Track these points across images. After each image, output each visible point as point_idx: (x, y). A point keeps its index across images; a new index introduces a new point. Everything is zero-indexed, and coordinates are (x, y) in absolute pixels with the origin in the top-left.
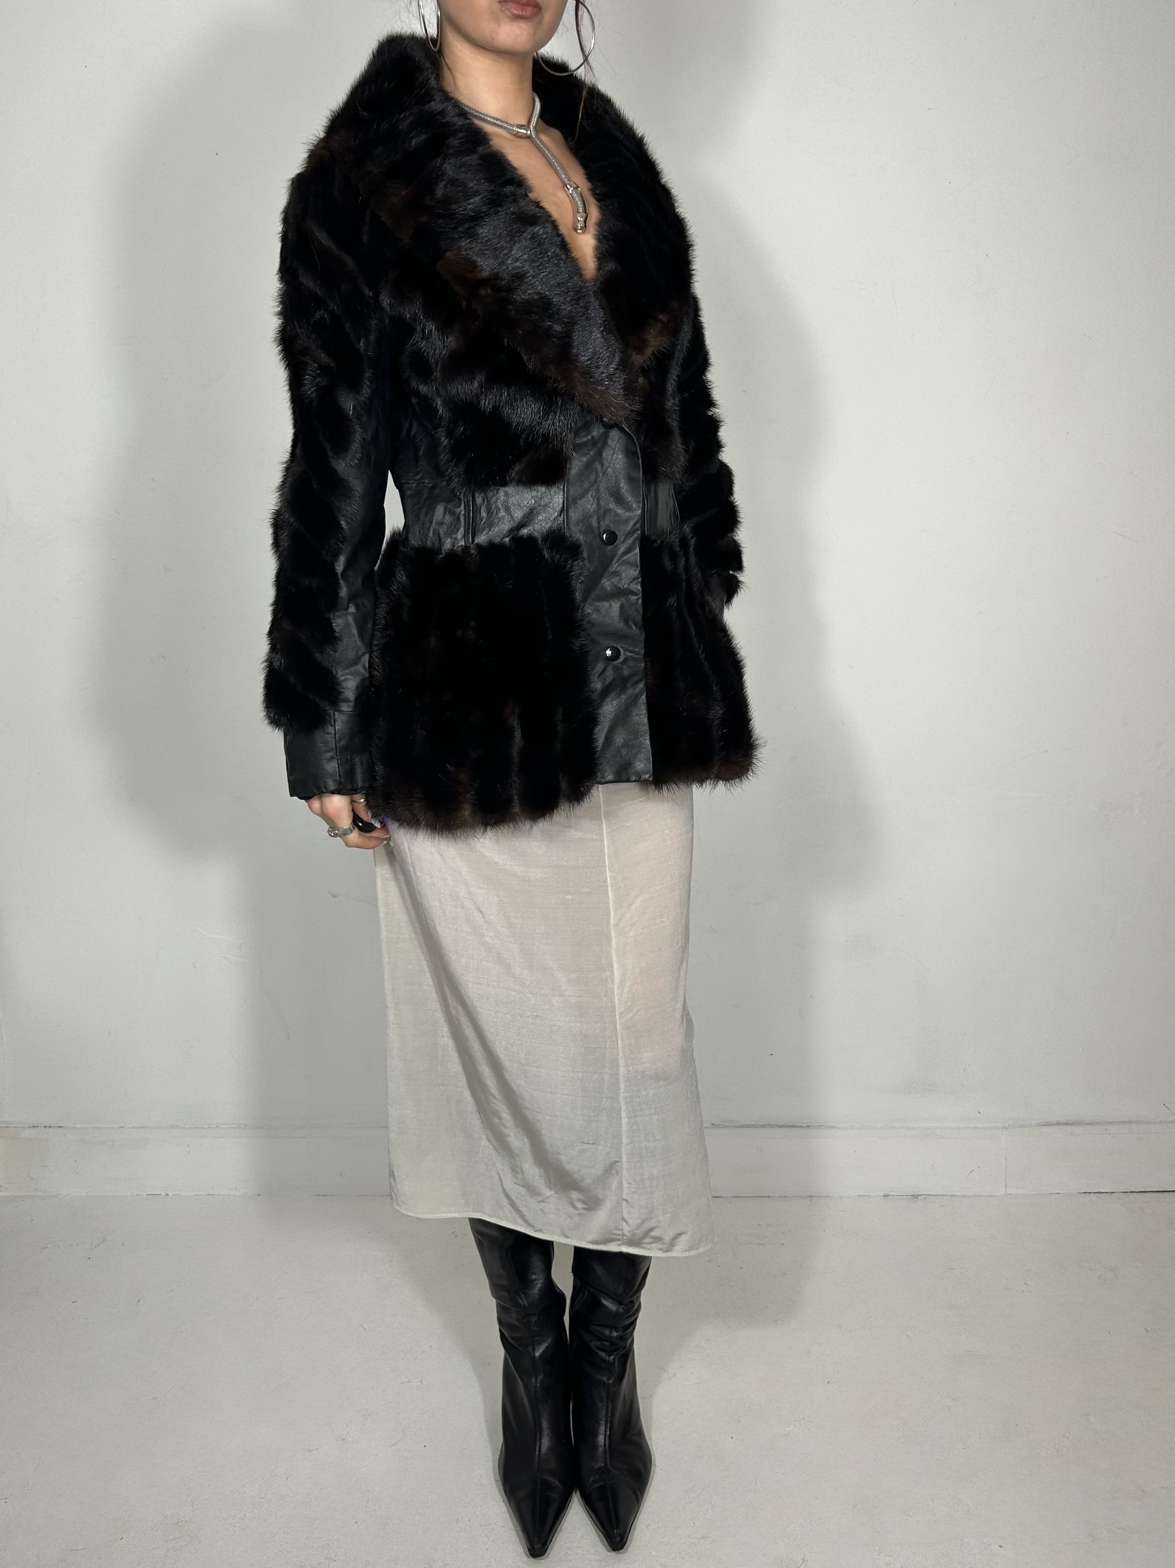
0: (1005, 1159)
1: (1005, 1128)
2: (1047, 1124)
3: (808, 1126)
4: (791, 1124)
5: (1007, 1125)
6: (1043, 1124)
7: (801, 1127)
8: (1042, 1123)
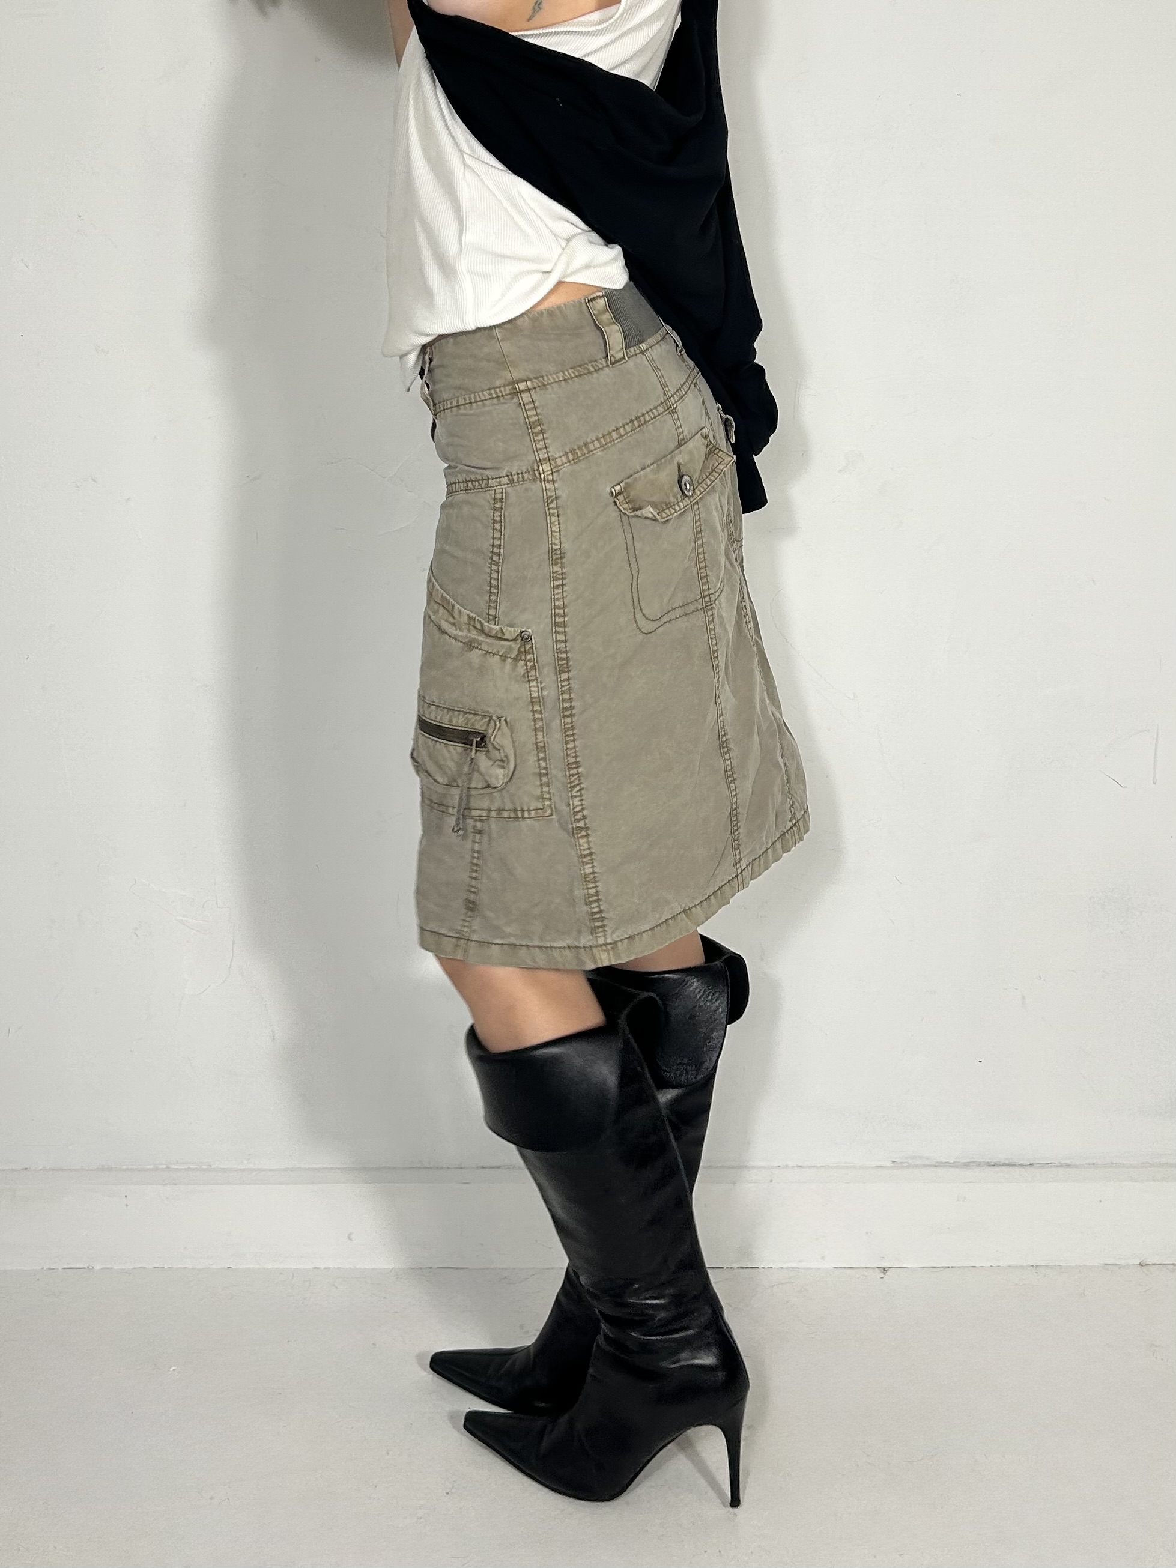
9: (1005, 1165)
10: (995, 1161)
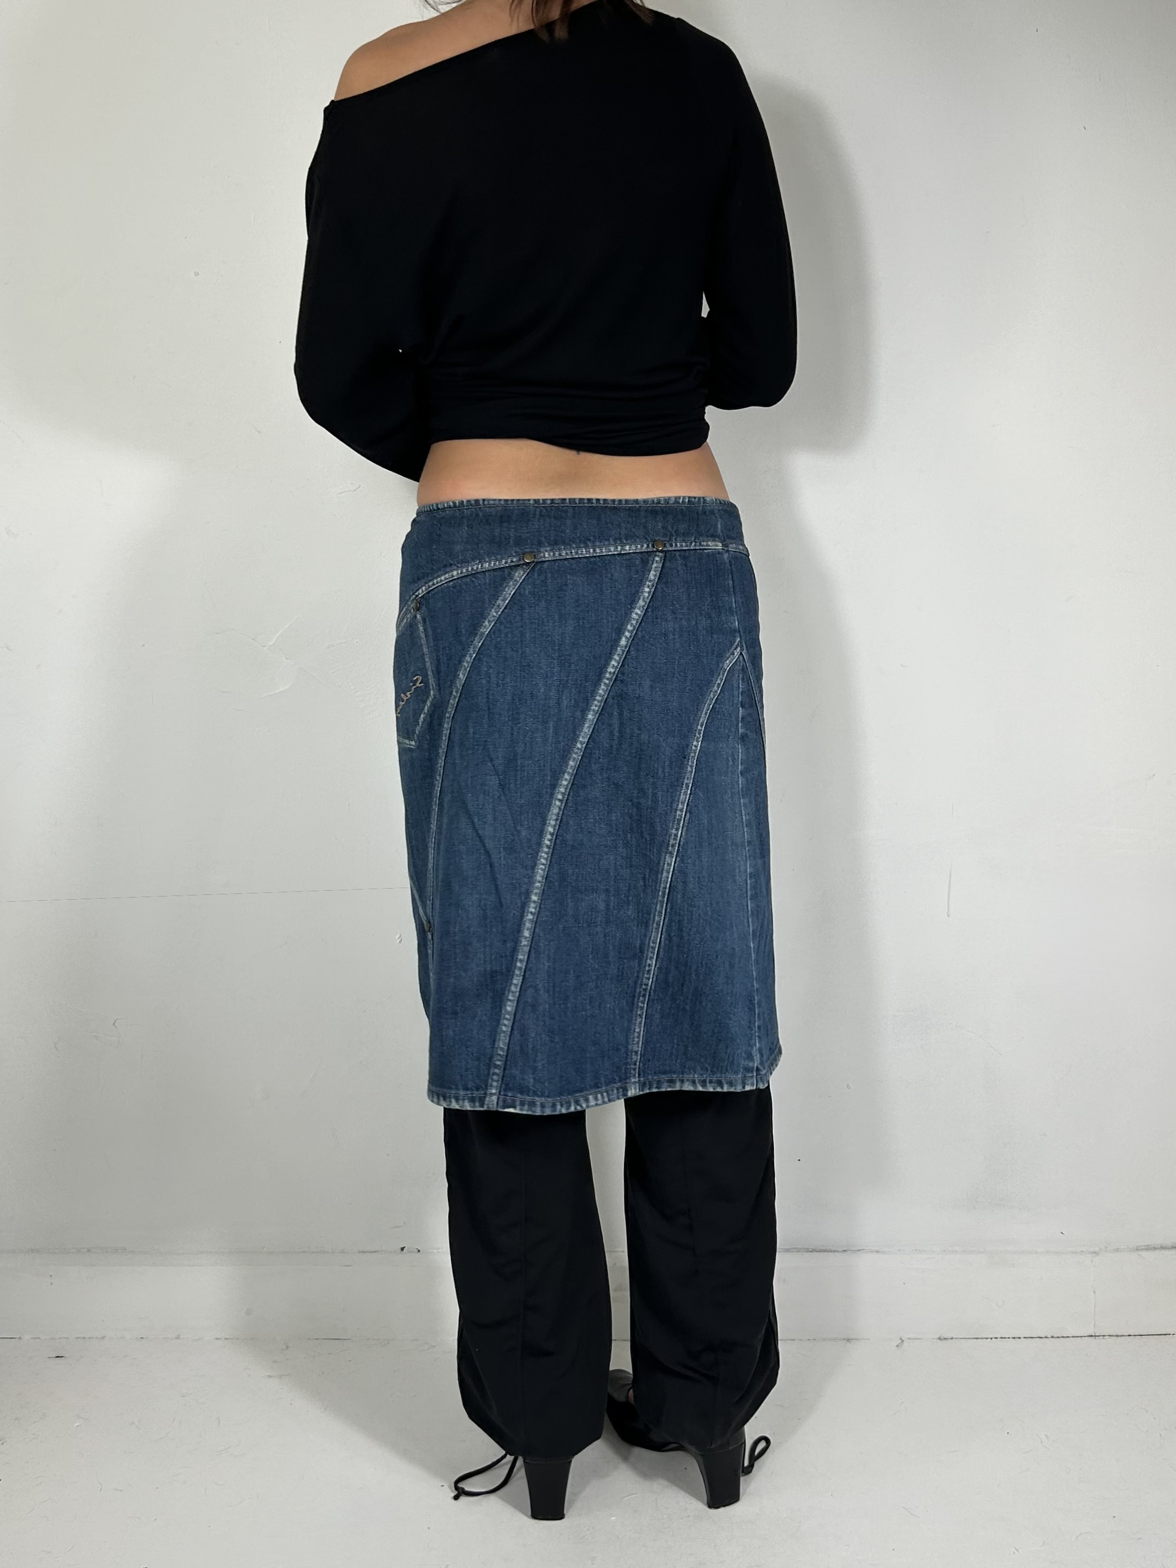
0: (1094, 1292)
1: (1095, 1252)
2: (1149, 1248)
3: (844, 1251)
4: (824, 1248)
5: (1098, 1249)
6: (1143, 1247)
7: (834, 1251)
8: (1141, 1246)
9: (820, 1251)
10: (813, 1248)
